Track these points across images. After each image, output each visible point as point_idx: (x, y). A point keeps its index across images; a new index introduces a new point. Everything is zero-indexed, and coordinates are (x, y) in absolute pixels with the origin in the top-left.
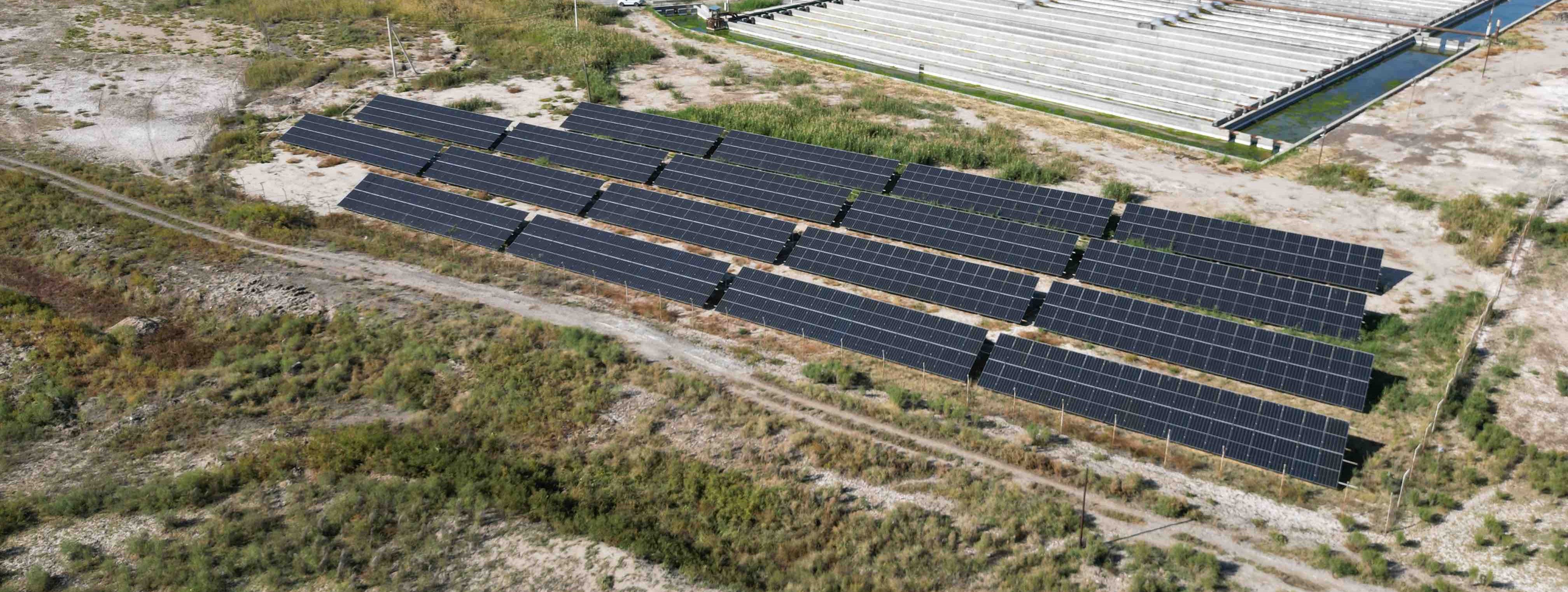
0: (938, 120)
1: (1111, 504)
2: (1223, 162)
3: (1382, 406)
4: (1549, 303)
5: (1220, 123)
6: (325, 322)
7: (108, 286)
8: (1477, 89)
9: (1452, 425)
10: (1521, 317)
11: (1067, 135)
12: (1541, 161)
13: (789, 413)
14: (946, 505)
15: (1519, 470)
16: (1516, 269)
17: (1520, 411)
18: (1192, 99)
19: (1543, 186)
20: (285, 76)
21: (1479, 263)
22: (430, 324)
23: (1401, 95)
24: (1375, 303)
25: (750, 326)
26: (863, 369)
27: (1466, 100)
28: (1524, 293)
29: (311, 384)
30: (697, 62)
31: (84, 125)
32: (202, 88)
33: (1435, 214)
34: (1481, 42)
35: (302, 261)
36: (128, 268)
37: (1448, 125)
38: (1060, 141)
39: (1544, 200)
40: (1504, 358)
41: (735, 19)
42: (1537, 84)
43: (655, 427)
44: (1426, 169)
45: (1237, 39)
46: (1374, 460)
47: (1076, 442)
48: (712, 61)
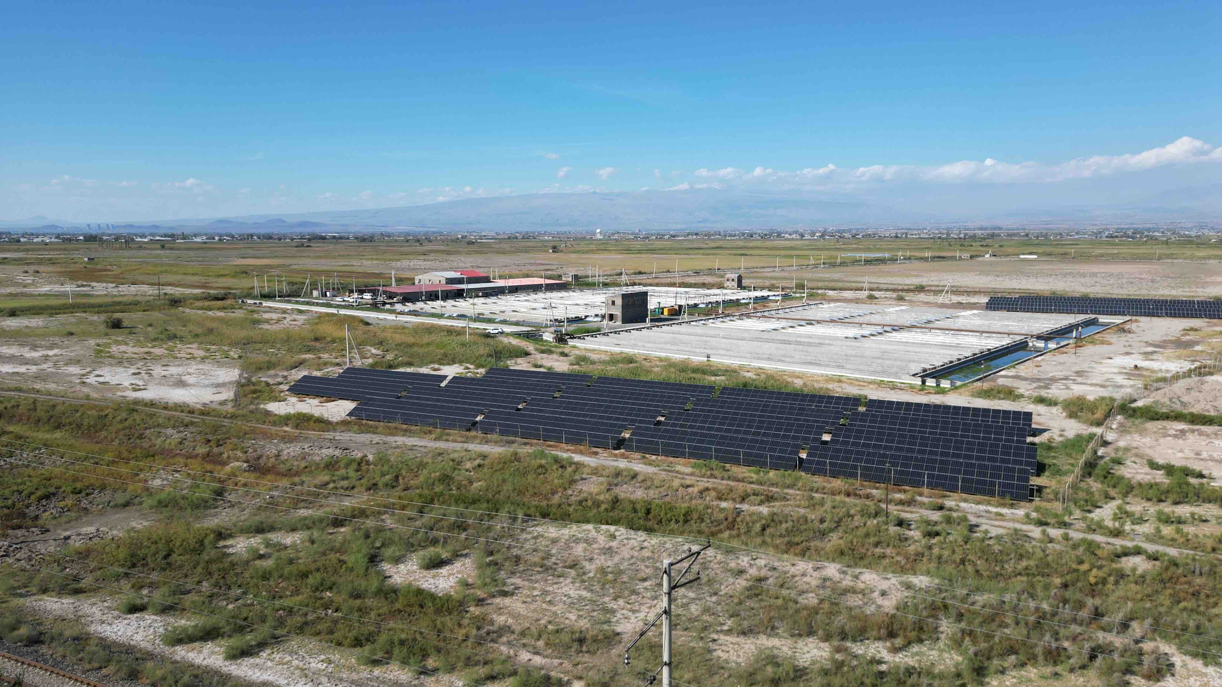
0: (730, 376)
1: (899, 507)
2: (922, 391)
3: (1047, 473)
4: (1137, 439)
5: (914, 376)
6: (367, 461)
7: (209, 451)
8: (1073, 361)
9: (1089, 479)
10: (1122, 444)
11: (817, 381)
12: (1121, 387)
13: (689, 482)
14: (801, 511)
15: (1133, 493)
16: (1114, 426)
17: (1129, 475)
18: (892, 367)
19: (1124, 395)
20: (271, 366)
21: (1091, 424)
22: (440, 458)
23: (1024, 364)
24: (1032, 439)
25: (647, 456)
27: (1067, 365)
28: (1121, 436)
29: (375, 484)
30: (555, 356)
31: (140, 390)
33: (1059, 408)
35: (337, 438)
36: (220, 443)
37: (1058, 374)
39: (1125, 400)
40: (1115, 458)
41: (572, 338)
42: (1111, 358)
43: (609, 490)
44: (1050, 390)
45: (913, 343)
46: (1048, 491)
47: (869, 489)
48: (566, 355)
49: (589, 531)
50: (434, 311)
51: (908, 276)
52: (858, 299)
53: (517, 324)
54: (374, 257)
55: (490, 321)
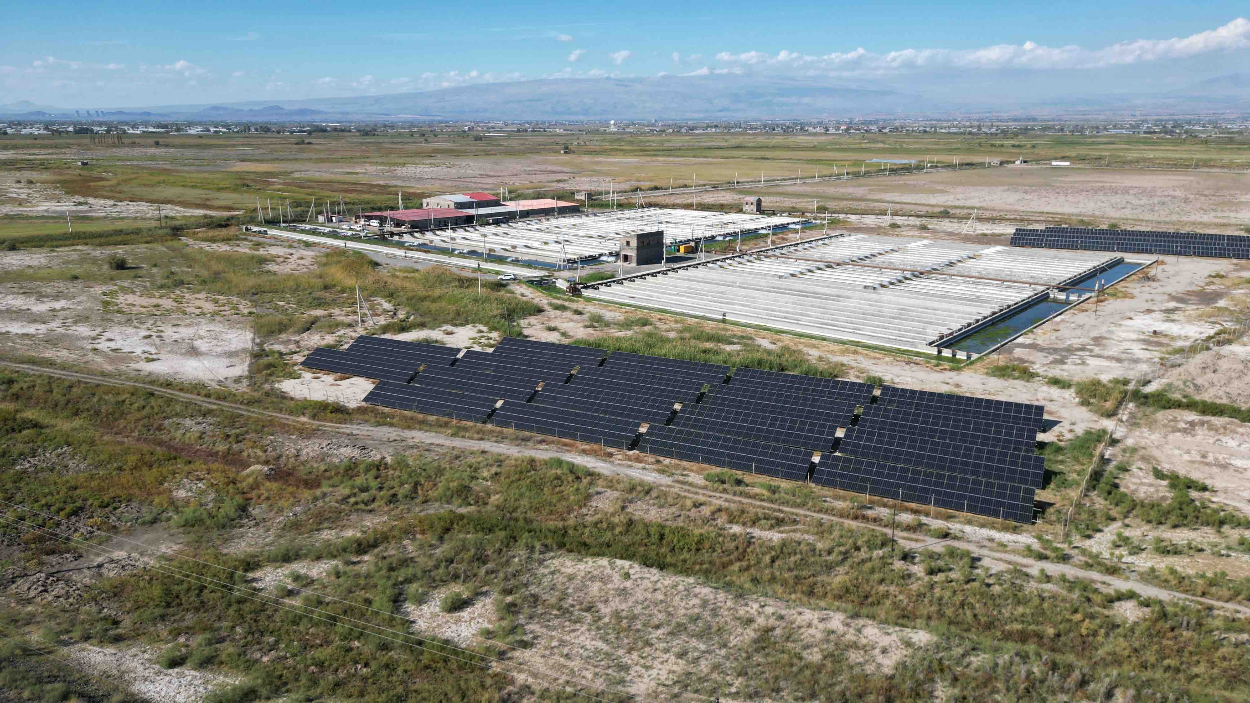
0: (746, 345)
1: (905, 534)
2: (937, 365)
3: (1052, 486)
4: (1146, 435)
5: (930, 344)
6: (386, 464)
7: (229, 449)
8: (1092, 322)
9: (1094, 494)
10: (1130, 442)
11: (833, 352)
12: (1136, 361)
13: (701, 498)
14: (810, 538)
15: (1134, 512)
16: (1125, 418)
17: (1133, 487)
18: (909, 331)
19: (1138, 375)
20: (282, 328)
21: (1102, 415)
22: (457, 462)
23: (1044, 326)
24: (1041, 437)
25: (661, 459)
26: (740, 477)
27: (1086, 328)
28: (1130, 430)
29: (394, 495)
30: (568, 314)
31: (153, 360)
32: (225, 336)
33: (1072, 391)
34: (1093, 294)
35: (355, 432)
36: (240, 438)
37: (1076, 342)
38: (830, 356)
39: (1139, 382)
40: (1121, 462)
41: (586, 287)
42: (1131, 319)
43: (623, 508)
44: (1065, 367)
45: (933, 295)
46: (1051, 510)
47: (877, 508)
48: (580, 313)
49: (604, 567)
50: (443, 245)
51: (934, 192)
52: (880, 227)
53: (529, 264)
54: (380, 160)
55: (501, 260)
